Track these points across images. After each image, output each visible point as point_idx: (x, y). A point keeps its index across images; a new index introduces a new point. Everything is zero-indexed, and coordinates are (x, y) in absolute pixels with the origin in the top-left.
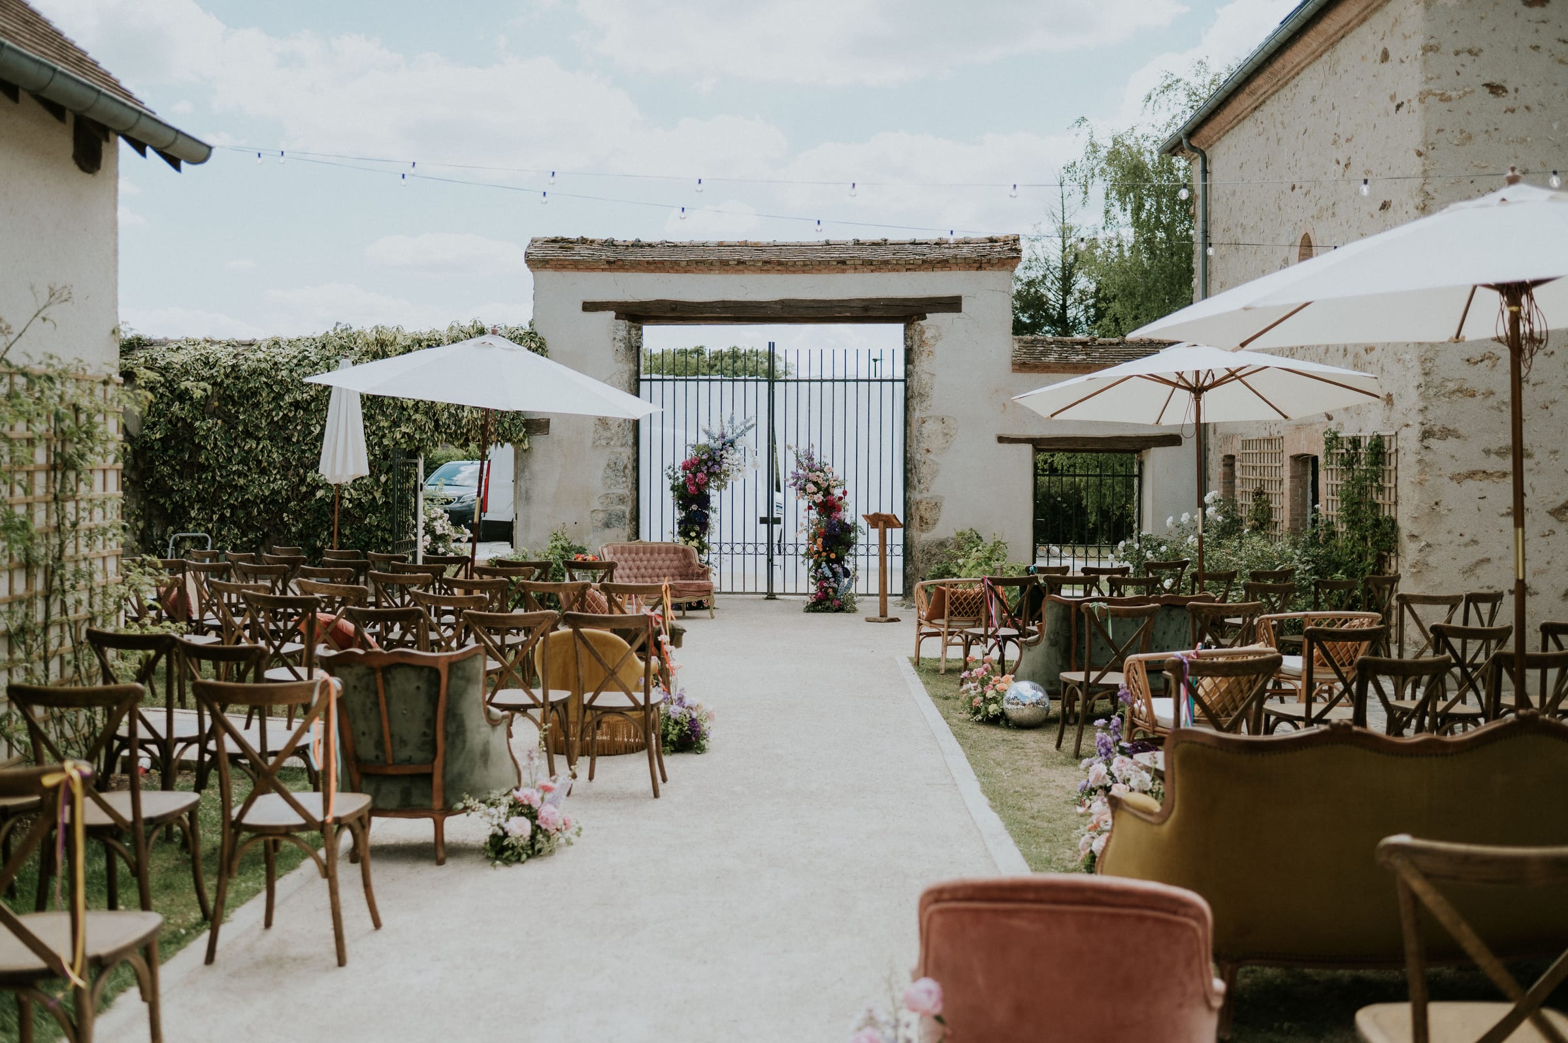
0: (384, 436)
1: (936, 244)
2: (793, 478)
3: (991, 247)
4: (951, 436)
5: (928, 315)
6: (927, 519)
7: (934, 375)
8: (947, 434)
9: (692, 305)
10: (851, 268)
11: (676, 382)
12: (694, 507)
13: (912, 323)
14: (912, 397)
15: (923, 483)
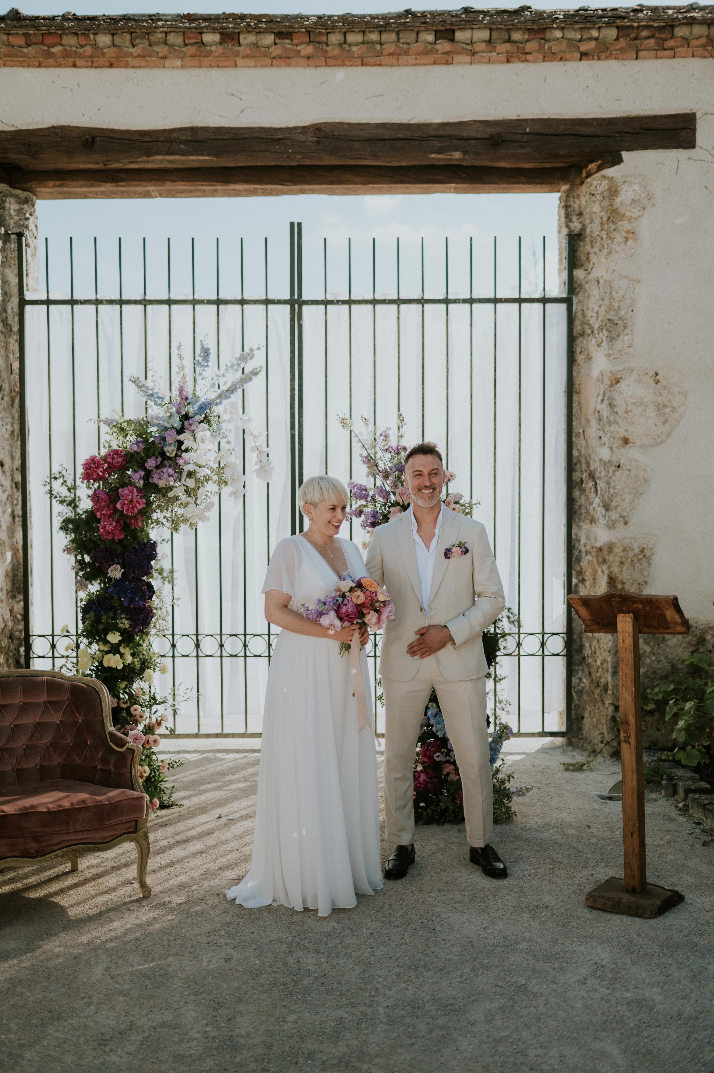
4: (674, 409)
5: (624, 154)
6: (623, 583)
7: (638, 281)
8: (665, 406)
9: (126, 136)
10: (463, 52)
11: (100, 307)
12: (116, 572)
13: (582, 183)
14: (582, 334)
15: (616, 507)
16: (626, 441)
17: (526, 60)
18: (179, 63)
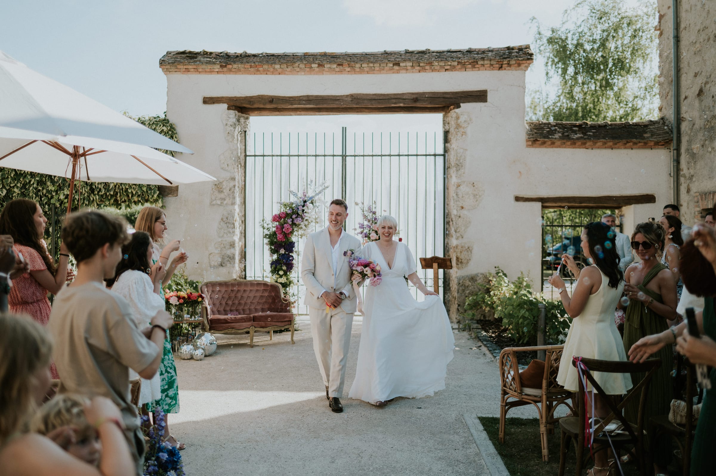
0: (52, 197)
1: (467, 51)
2: (360, 227)
3: (510, 53)
4: (480, 196)
5: (461, 104)
6: (461, 260)
7: (466, 150)
8: (477, 195)
9: (284, 99)
10: (403, 69)
11: (273, 157)
12: (282, 251)
13: (449, 112)
14: (449, 168)
15: (459, 232)
16: (462, 208)
17: (426, 72)
18: (303, 73)
